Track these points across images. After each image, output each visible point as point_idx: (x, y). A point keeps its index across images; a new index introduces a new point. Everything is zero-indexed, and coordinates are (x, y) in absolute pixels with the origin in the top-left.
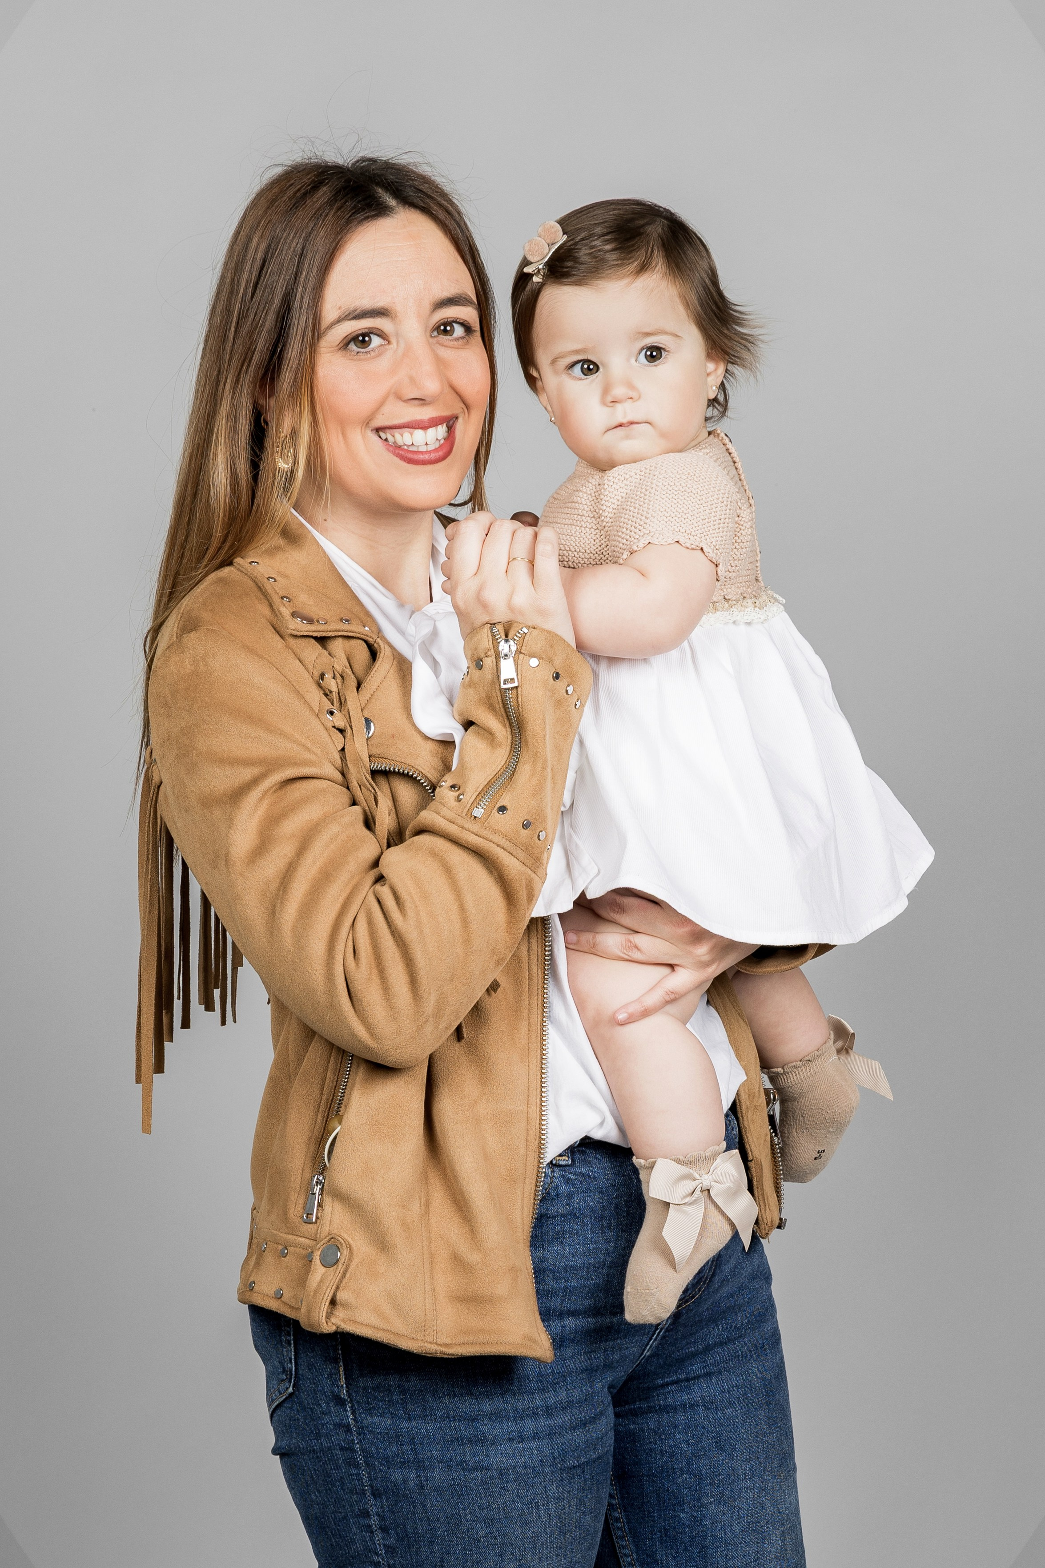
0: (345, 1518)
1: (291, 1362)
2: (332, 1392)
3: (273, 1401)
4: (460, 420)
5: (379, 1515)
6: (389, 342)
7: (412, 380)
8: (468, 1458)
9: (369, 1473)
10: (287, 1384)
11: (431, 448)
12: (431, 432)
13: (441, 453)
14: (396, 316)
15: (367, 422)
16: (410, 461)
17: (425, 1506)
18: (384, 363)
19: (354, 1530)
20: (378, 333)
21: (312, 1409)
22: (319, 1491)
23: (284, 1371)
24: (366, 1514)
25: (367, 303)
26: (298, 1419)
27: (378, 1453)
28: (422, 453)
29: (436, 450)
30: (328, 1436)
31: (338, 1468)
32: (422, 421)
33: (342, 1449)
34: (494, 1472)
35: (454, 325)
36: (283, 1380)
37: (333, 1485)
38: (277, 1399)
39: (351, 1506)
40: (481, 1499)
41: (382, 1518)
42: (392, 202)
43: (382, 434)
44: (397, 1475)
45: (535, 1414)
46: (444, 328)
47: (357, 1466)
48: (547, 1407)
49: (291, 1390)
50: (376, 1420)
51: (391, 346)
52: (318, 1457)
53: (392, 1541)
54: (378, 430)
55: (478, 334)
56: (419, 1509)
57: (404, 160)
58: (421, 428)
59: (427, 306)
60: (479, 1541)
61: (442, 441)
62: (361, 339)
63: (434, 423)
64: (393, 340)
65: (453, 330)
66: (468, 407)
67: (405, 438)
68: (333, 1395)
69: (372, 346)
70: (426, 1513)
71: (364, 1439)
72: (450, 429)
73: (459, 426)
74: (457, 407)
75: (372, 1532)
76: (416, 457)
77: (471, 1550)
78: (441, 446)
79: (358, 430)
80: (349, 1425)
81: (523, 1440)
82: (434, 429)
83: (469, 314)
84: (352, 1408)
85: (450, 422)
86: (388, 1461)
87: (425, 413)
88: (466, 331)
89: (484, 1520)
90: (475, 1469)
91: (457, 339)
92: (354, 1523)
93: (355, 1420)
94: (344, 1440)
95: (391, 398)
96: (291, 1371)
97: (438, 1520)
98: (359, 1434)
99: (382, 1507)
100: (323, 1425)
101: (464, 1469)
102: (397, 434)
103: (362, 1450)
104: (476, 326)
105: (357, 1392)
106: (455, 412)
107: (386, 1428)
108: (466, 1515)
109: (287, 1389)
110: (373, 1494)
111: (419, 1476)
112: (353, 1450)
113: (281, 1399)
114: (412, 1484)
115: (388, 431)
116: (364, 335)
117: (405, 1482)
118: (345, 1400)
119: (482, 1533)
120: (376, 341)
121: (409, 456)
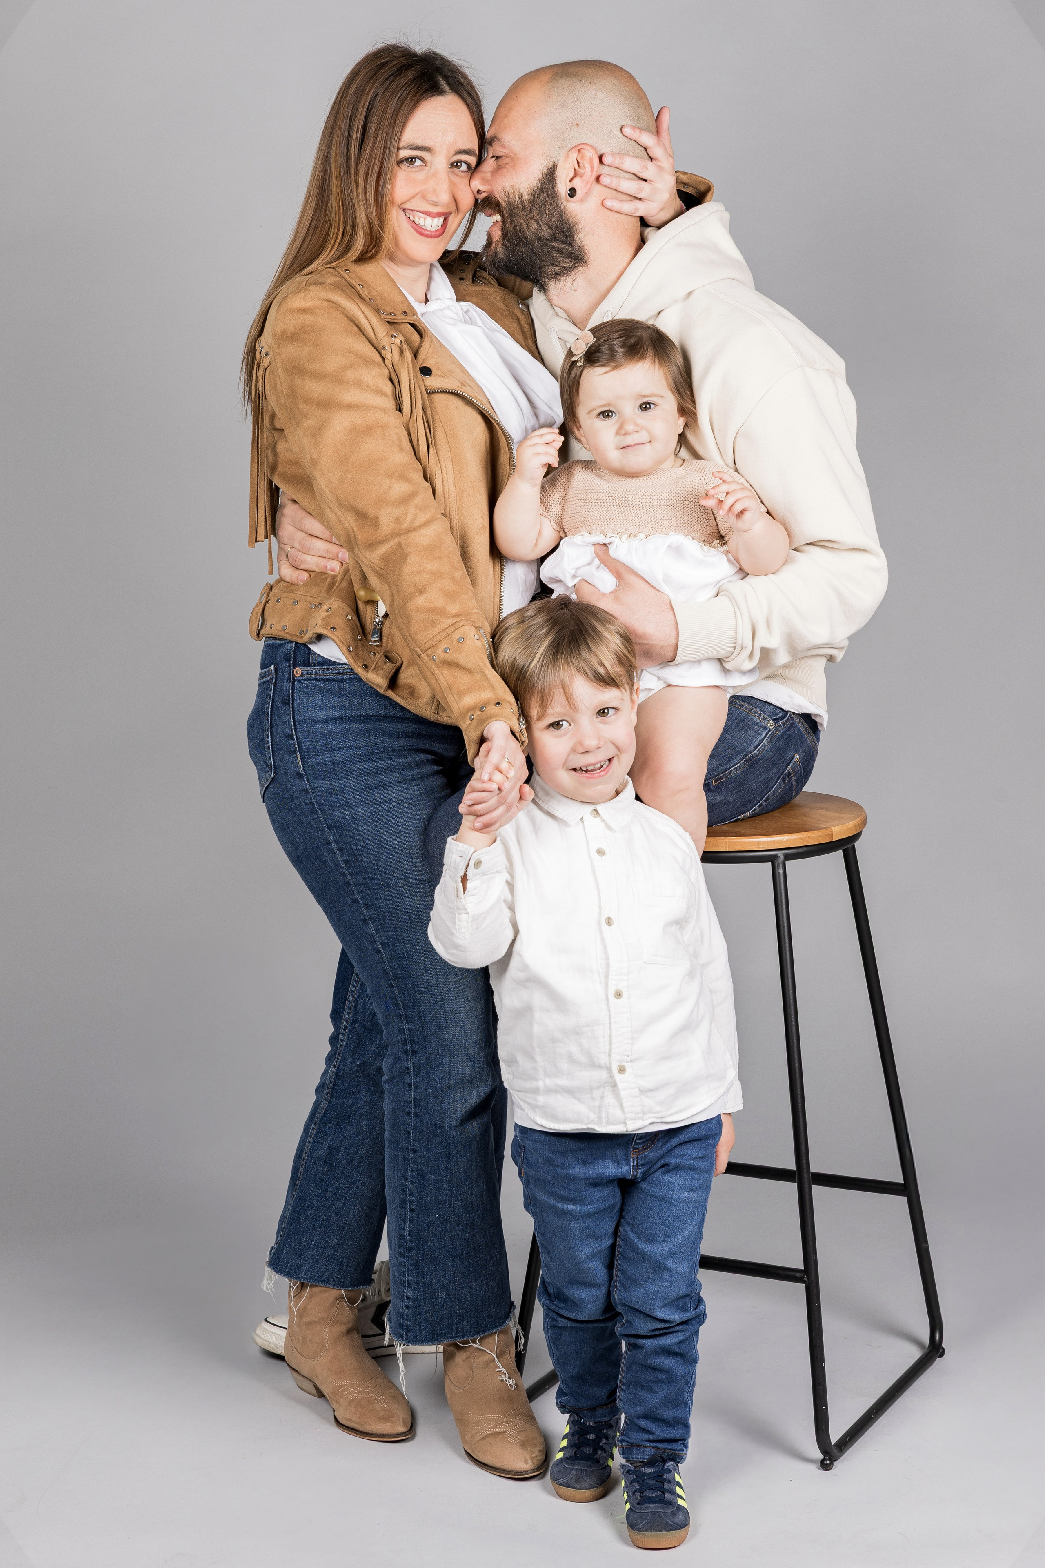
0: (318, 847)
1: (270, 759)
2: (295, 771)
3: (264, 786)
4: (452, 215)
5: (335, 841)
6: (426, 165)
7: (433, 190)
8: (377, 797)
9: (323, 816)
10: (270, 773)
11: (436, 229)
12: (436, 219)
14: (434, 153)
15: (401, 204)
16: (419, 233)
17: (358, 831)
18: (420, 176)
19: (326, 854)
20: (421, 159)
21: (285, 785)
22: (299, 834)
23: (267, 766)
24: (329, 843)
25: (420, 142)
26: (279, 793)
27: (325, 802)
28: (427, 231)
30: (297, 798)
31: (306, 816)
32: (432, 213)
33: (306, 804)
34: (395, 803)
35: (463, 163)
36: (268, 772)
37: (306, 828)
38: (266, 784)
39: (319, 838)
40: (390, 821)
41: (337, 843)
42: (447, 88)
43: (407, 213)
44: (338, 814)
45: (411, 767)
46: (457, 164)
47: (316, 813)
48: (416, 762)
49: (273, 776)
50: (321, 783)
51: (427, 168)
52: (294, 813)
53: (346, 857)
54: (405, 210)
56: (356, 834)
57: (459, 63)
58: (431, 217)
59: (452, 152)
60: (395, 848)
61: (439, 226)
62: (411, 160)
63: (439, 215)
64: (429, 165)
65: (461, 165)
66: (458, 210)
67: (420, 220)
68: (296, 774)
69: (416, 164)
70: (360, 835)
71: (316, 795)
72: (446, 220)
73: (450, 219)
75: (335, 853)
76: (423, 231)
77: (392, 855)
79: (395, 208)
80: (307, 789)
81: (407, 782)
83: (473, 160)
84: (307, 778)
85: (446, 217)
86: (332, 806)
87: (435, 210)
88: (468, 168)
89: (395, 834)
90: (382, 803)
91: (464, 172)
92: (324, 849)
93: (309, 785)
94: (306, 799)
95: (419, 196)
96: (271, 764)
97: (368, 838)
98: (314, 793)
99: (335, 836)
100: (293, 792)
101: (376, 804)
103: (317, 802)
105: (308, 768)
106: (451, 211)
107: (327, 787)
108: (384, 833)
109: (270, 776)
110: (329, 828)
111: (351, 813)
112: (312, 804)
113: (268, 783)
114: (347, 818)
115: (411, 212)
116: (412, 158)
117: (344, 817)
118: (303, 774)
119: (396, 843)
120: (419, 163)
121: (420, 231)
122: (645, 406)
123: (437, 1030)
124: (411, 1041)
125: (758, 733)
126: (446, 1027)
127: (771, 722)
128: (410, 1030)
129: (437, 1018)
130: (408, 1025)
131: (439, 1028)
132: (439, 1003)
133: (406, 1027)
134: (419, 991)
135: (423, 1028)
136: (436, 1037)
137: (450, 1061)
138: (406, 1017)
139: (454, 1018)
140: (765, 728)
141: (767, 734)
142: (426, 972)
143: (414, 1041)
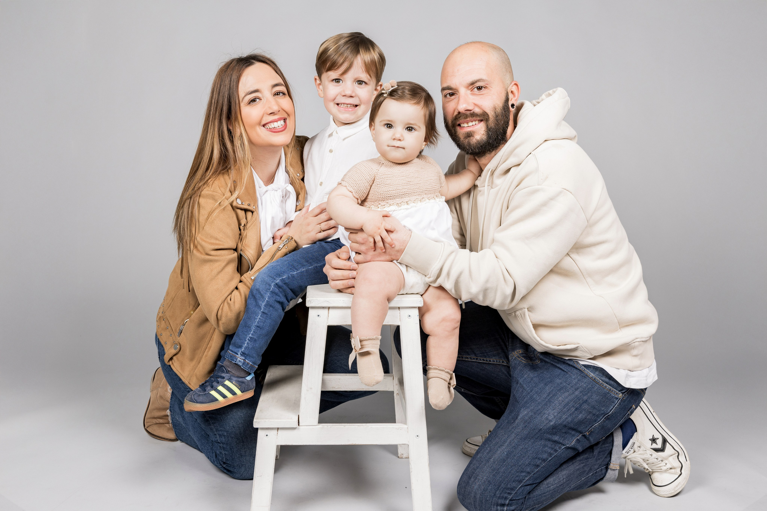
4: (288, 119)
7: (270, 108)
11: (280, 127)
12: (279, 122)
13: (283, 128)
14: (262, 92)
15: (259, 124)
16: (274, 132)
18: (261, 105)
20: (258, 98)
28: (278, 129)
29: (282, 128)
32: (276, 120)
35: (279, 92)
43: (265, 127)
46: (277, 94)
51: (262, 100)
54: (264, 126)
55: (287, 94)
58: (276, 122)
61: (283, 125)
62: (254, 100)
63: (279, 119)
65: (279, 94)
66: (289, 115)
67: (272, 126)
69: (257, 102)
72: (285, 122)
73: (288, 121)
74: (285, 116)
76: (276, 131)
78: (283, 127)
79: (258, 126)
82: (279, 121)
83: (283, 89)
87: (276, 117)
88: (283, 94)
91: (281, 96)
95: (264, 115)
102: (269, 125)
104: (286, 92)
115: (267, 125)
120: (258, 100)
121: (274, 131)
122: (410, 129)
123: (240, 457)
124: (226, 459)
125: (613, 402)
126: (245, 456)
127: (621, 395)
128: (225, 454)
129: (240, 451)
130: (224, 451)
131: (241, 456)
132: (241, 444)
133: (223, 452)
134: (230, 437)
135: (232, 454)
136: (239, 460)
137: (244, 471)
138: (223, 448)
139: (250, 452)
140: (617, 398)
141: (618, 402)
142: (234, 428)
143: (227, 459)
